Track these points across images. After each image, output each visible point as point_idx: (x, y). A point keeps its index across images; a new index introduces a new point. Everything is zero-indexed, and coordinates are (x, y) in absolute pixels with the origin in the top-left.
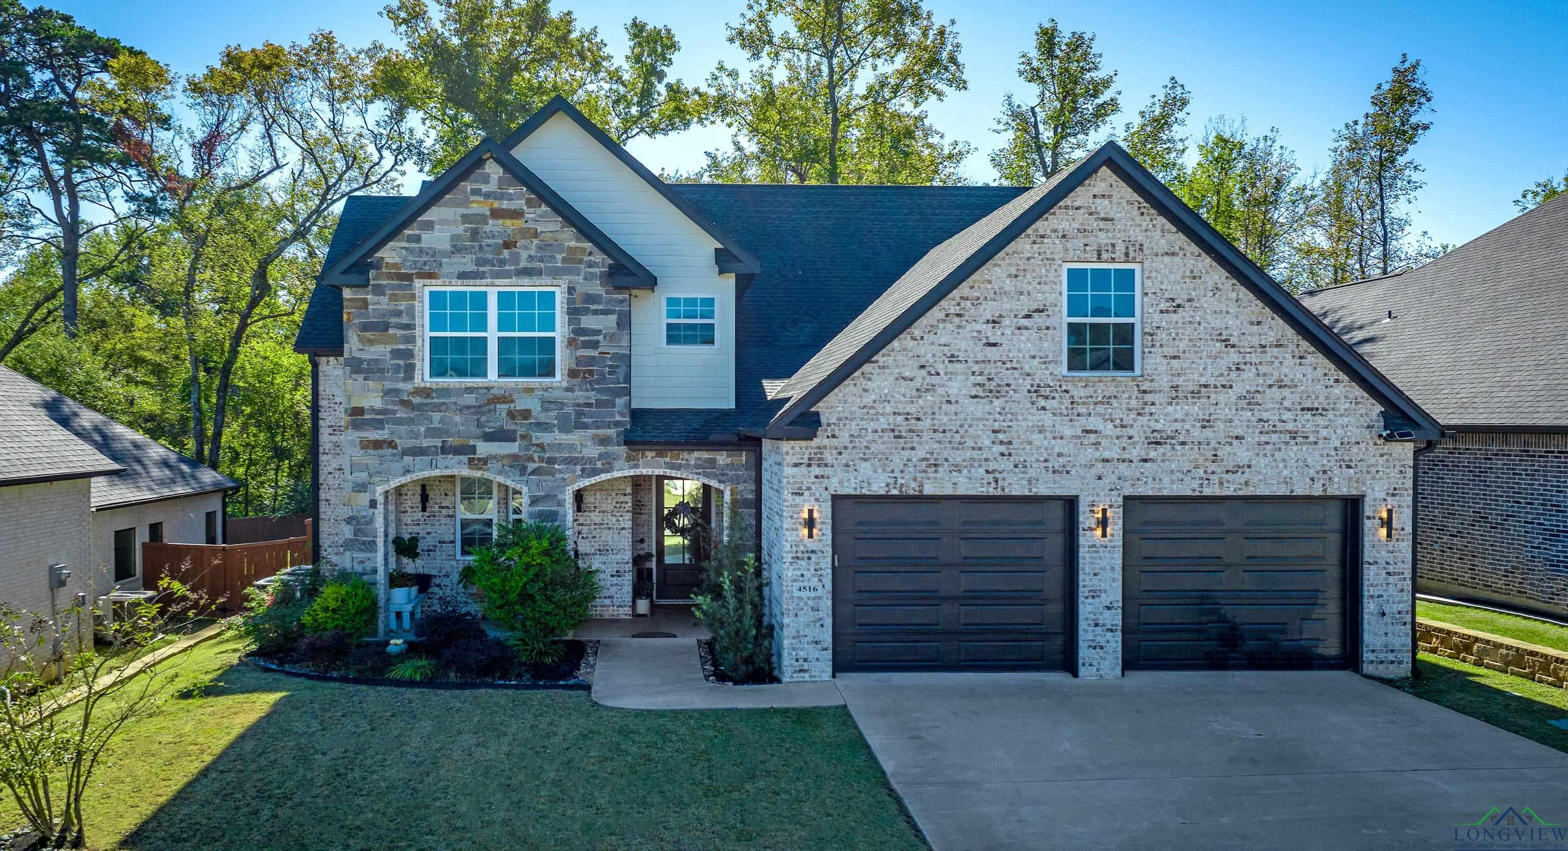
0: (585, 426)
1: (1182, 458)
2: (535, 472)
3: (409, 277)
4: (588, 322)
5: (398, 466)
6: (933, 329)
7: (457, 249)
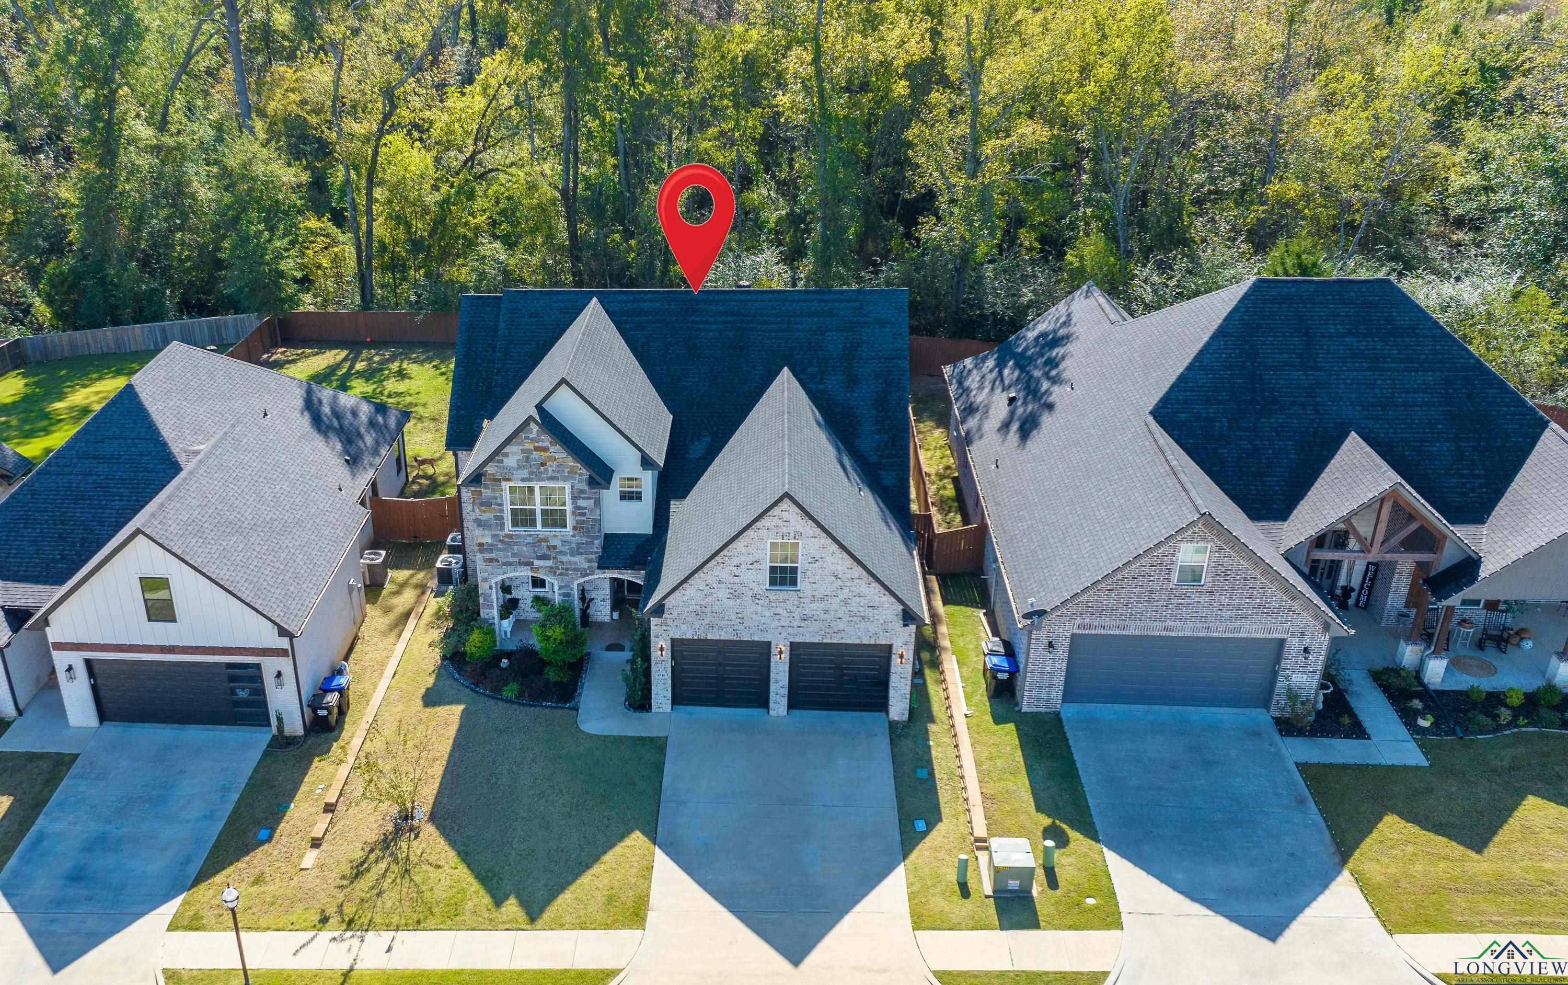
0: (581, 554)
1: (815, 626)
2: (560, 574)
3: (499, 480)
4: (581, 503)
5: (500, 571)
6: (712, 569)
7: (520, 467)
